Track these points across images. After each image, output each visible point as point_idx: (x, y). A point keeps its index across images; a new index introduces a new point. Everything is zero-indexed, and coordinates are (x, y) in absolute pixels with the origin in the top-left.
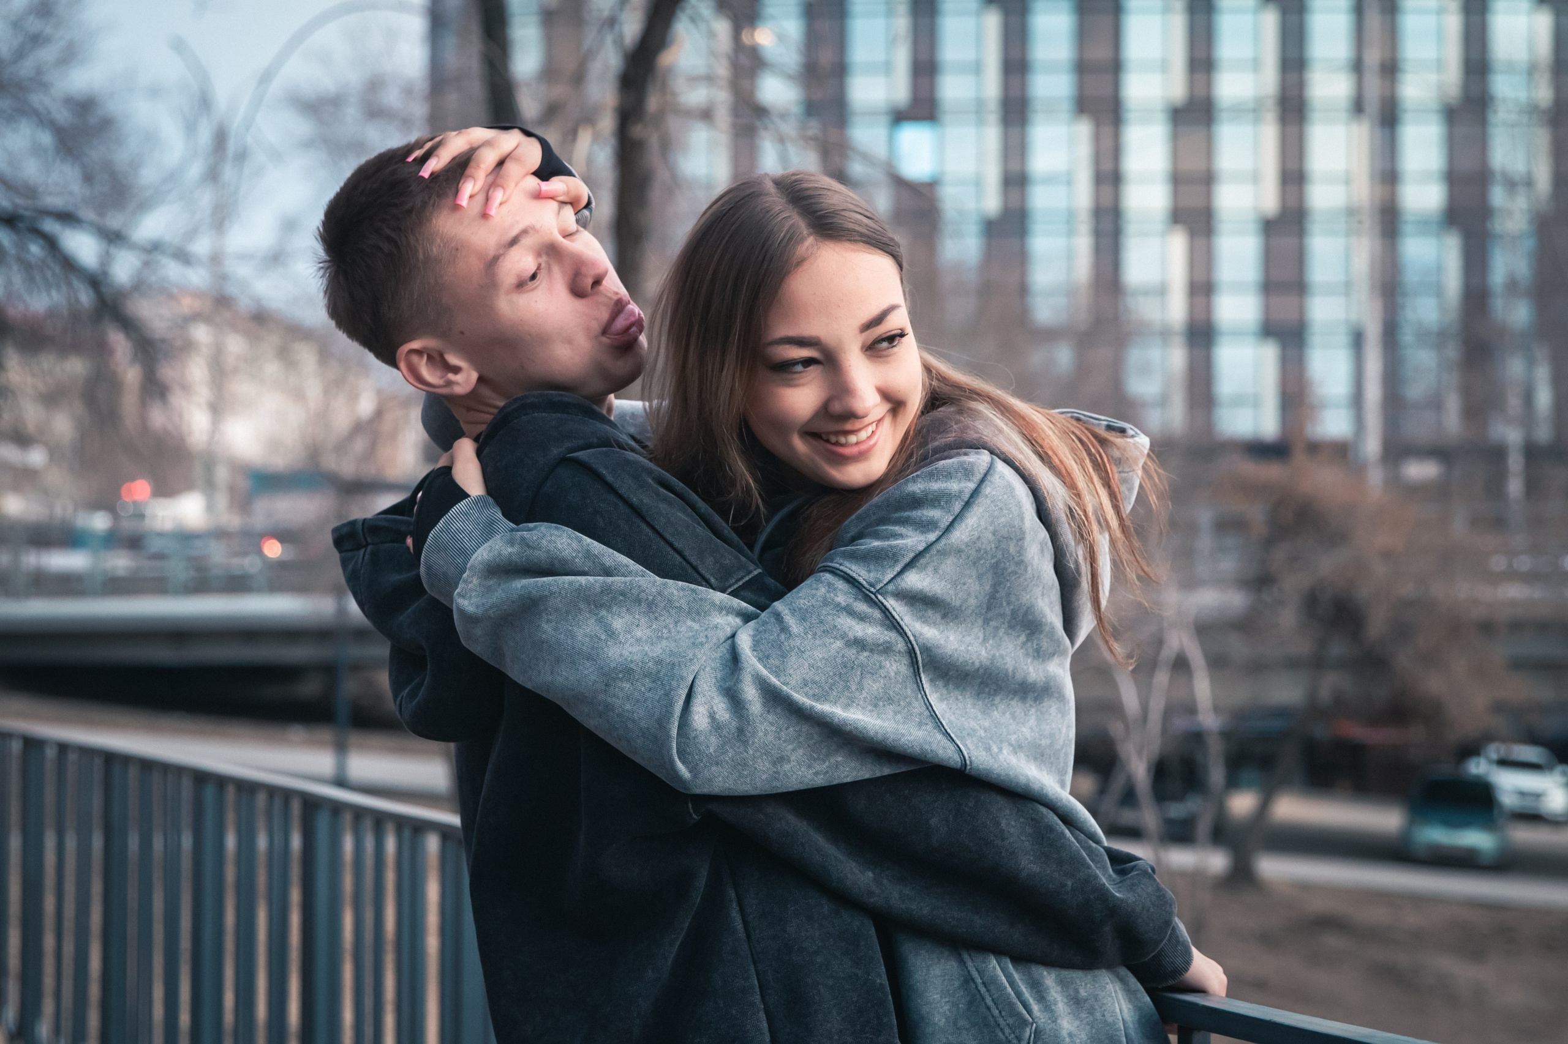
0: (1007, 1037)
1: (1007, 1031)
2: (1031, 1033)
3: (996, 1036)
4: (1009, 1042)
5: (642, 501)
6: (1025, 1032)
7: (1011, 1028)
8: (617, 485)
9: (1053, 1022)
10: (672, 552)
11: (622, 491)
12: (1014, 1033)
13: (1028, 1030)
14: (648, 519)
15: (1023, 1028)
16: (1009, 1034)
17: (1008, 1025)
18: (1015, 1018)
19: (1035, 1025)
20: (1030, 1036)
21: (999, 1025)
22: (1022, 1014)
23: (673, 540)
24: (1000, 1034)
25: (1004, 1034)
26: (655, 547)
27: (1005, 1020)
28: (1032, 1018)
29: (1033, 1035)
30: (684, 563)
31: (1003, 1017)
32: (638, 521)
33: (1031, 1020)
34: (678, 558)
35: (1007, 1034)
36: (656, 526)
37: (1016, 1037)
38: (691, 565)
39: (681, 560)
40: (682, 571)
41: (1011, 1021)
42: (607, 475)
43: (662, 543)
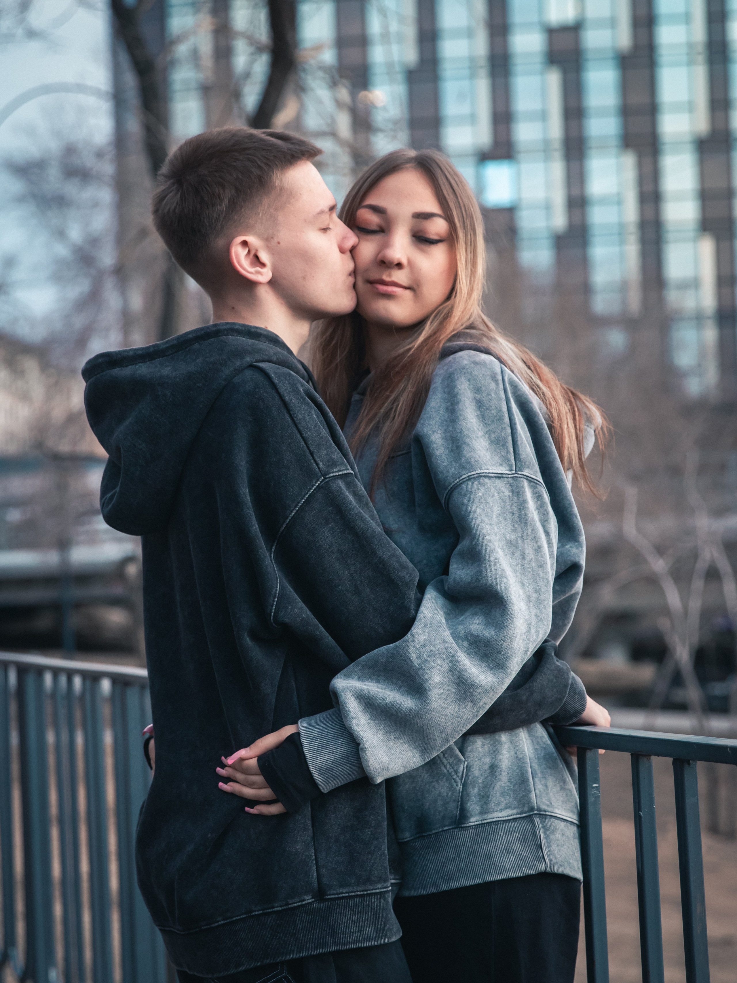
0: (448, 771)
1: (448, 767)
2: (464, 768)
3: (441, 770)
4: (450, 774)
5: (291, 400)
6: (460, 767)
7: (451, 765)
8: (279, 385)
9: (479, 760)
10: (300, 438)
11: (281, 390)
12: (453, 768)
13: (462, 766)
14: (291, 413)
15: (459, 765)
16: (450, 769)
17: (449, 763)
18: (453, 758)
19: (466, 762)
20: (463, 770)
21: (443, 763)
22: (458, 756)
23: (303, 431)
24: (444, 770)
25: (446, 769)
26: (290, 432)
27: (447, 760)
28: (464, 758)
29: (465, 769)
30: (306, 447)
31: (446, 758)
32: (285, 412)
33: (464, 759)
34: (303, 443)
35: (448, 769)
36: (295, 419)
37: (454, 771)
38: (310, 450)
39: (304, 445)
40: (303, 452)
41: (451, 760)
42: (274, 377)
43: (296, 430)
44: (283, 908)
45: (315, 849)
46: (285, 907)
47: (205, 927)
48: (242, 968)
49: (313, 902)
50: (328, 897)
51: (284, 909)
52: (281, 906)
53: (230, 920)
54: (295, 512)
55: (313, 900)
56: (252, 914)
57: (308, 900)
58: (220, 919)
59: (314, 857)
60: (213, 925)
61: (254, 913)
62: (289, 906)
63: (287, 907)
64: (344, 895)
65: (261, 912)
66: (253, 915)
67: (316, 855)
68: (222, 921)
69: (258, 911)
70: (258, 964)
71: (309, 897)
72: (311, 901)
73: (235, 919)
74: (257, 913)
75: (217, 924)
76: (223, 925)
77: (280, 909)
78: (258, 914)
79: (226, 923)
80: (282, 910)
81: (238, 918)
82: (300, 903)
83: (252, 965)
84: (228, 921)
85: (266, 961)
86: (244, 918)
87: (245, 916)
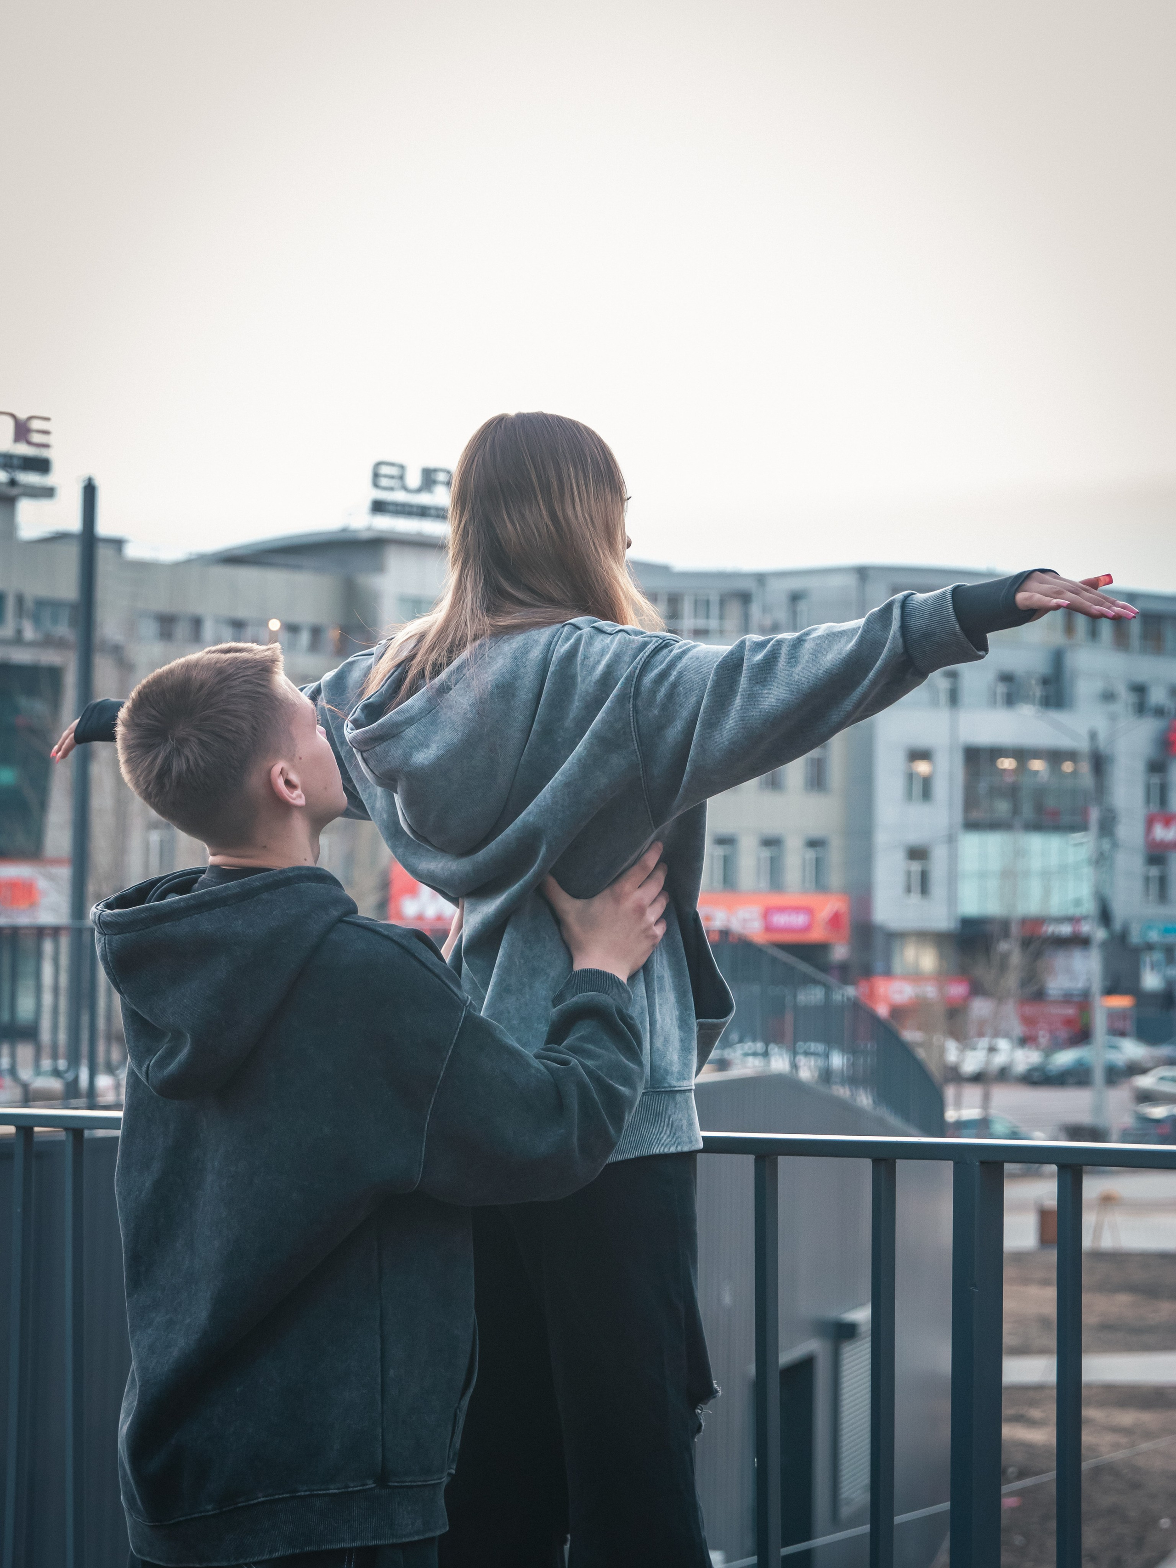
44: (340, 1491)
45: (382, 1428)
46: (343, 1490)
47: (242, 1504)
48: (276, 1555)
49: (374, 1487)
50: (391, 1484)
51: (342, 1492)
52: (339, 1489)
53: (272, 1498)
54: (450, 1051)
55: (375, 1485)
56: (297, 1494)
57: (370, 1484)
58: (260, 1495)
59: (381, 1438)
60: (252, 1502)
61: (299, 1494)
62: (349, 1490)
63: (346, 1490)
64: (407, 1484)
65: (308, 1493)
66: (299, 1496)
67: (383, 1436)
68: (263, 1497)
69: (304, 1491)
70: (298, 1551)
71: (371, 1482)
72: (373, 1486)
73: (277, 1497)
74: (302, 1493)
75: (255, 1501)
76: (262, 1503)
77: (337, 1491)
78: (305, 1495)
79: (266, 1501)
80: (339, 1493)
81: (280, 1496)
82: (362, 1488)
83: (289, 1552)
84: (269, 1498)
85: (307, 1549)
86: (288, 1497)
87: (288, 1495)
